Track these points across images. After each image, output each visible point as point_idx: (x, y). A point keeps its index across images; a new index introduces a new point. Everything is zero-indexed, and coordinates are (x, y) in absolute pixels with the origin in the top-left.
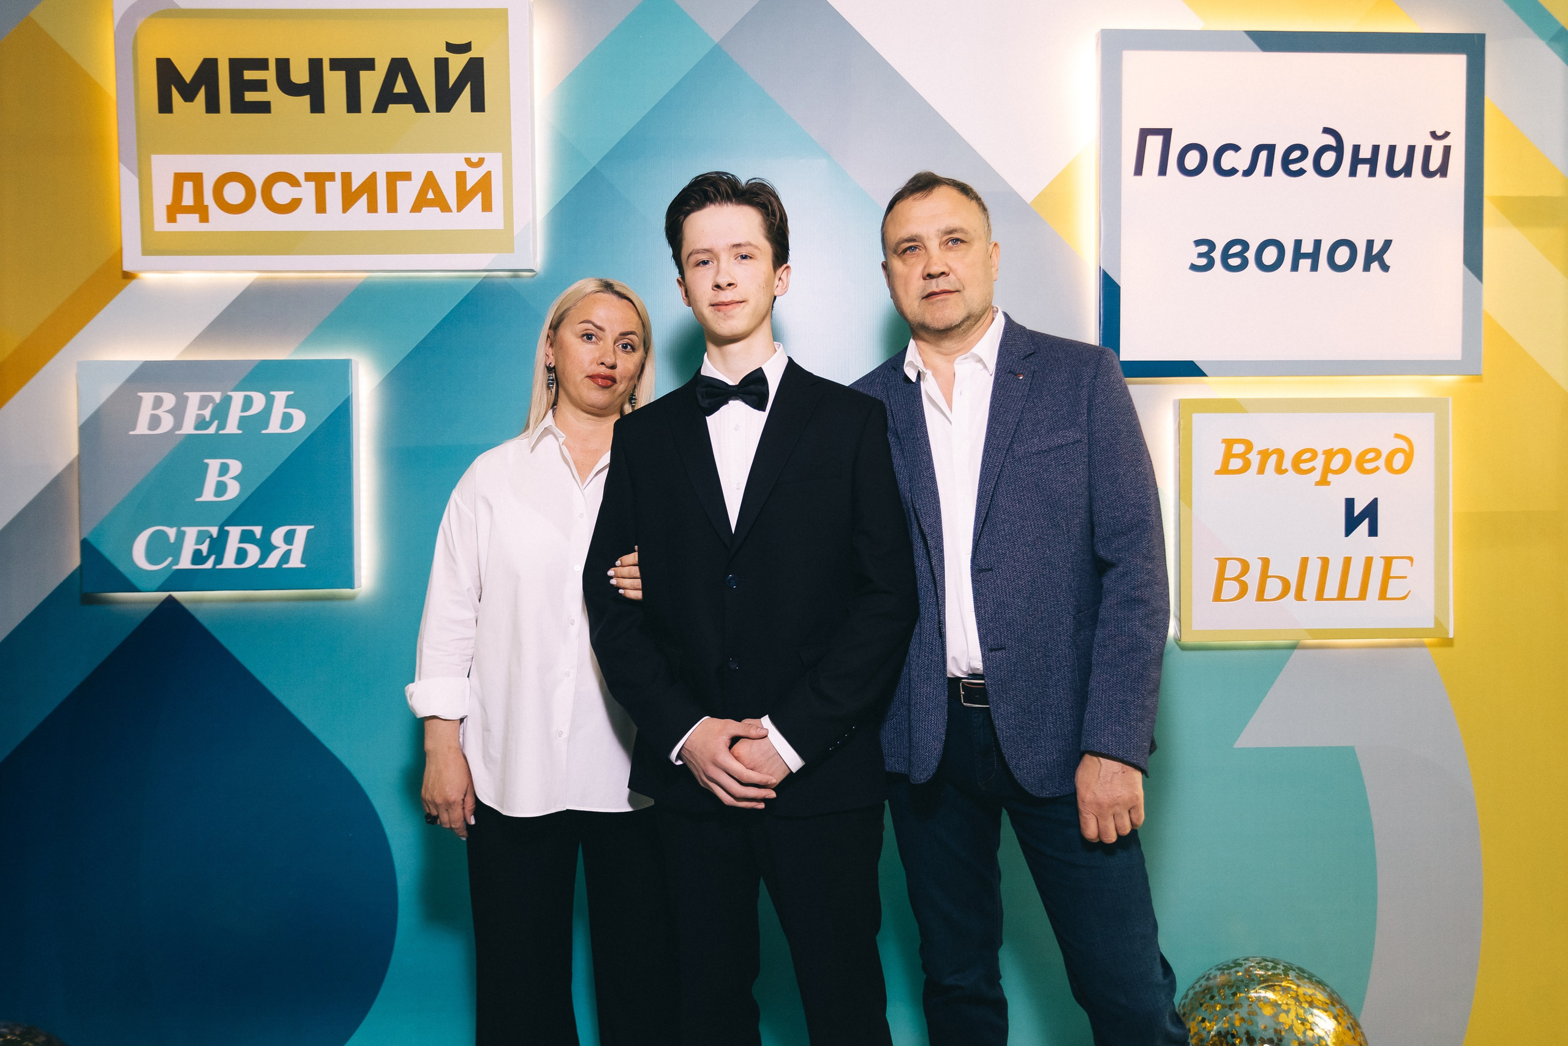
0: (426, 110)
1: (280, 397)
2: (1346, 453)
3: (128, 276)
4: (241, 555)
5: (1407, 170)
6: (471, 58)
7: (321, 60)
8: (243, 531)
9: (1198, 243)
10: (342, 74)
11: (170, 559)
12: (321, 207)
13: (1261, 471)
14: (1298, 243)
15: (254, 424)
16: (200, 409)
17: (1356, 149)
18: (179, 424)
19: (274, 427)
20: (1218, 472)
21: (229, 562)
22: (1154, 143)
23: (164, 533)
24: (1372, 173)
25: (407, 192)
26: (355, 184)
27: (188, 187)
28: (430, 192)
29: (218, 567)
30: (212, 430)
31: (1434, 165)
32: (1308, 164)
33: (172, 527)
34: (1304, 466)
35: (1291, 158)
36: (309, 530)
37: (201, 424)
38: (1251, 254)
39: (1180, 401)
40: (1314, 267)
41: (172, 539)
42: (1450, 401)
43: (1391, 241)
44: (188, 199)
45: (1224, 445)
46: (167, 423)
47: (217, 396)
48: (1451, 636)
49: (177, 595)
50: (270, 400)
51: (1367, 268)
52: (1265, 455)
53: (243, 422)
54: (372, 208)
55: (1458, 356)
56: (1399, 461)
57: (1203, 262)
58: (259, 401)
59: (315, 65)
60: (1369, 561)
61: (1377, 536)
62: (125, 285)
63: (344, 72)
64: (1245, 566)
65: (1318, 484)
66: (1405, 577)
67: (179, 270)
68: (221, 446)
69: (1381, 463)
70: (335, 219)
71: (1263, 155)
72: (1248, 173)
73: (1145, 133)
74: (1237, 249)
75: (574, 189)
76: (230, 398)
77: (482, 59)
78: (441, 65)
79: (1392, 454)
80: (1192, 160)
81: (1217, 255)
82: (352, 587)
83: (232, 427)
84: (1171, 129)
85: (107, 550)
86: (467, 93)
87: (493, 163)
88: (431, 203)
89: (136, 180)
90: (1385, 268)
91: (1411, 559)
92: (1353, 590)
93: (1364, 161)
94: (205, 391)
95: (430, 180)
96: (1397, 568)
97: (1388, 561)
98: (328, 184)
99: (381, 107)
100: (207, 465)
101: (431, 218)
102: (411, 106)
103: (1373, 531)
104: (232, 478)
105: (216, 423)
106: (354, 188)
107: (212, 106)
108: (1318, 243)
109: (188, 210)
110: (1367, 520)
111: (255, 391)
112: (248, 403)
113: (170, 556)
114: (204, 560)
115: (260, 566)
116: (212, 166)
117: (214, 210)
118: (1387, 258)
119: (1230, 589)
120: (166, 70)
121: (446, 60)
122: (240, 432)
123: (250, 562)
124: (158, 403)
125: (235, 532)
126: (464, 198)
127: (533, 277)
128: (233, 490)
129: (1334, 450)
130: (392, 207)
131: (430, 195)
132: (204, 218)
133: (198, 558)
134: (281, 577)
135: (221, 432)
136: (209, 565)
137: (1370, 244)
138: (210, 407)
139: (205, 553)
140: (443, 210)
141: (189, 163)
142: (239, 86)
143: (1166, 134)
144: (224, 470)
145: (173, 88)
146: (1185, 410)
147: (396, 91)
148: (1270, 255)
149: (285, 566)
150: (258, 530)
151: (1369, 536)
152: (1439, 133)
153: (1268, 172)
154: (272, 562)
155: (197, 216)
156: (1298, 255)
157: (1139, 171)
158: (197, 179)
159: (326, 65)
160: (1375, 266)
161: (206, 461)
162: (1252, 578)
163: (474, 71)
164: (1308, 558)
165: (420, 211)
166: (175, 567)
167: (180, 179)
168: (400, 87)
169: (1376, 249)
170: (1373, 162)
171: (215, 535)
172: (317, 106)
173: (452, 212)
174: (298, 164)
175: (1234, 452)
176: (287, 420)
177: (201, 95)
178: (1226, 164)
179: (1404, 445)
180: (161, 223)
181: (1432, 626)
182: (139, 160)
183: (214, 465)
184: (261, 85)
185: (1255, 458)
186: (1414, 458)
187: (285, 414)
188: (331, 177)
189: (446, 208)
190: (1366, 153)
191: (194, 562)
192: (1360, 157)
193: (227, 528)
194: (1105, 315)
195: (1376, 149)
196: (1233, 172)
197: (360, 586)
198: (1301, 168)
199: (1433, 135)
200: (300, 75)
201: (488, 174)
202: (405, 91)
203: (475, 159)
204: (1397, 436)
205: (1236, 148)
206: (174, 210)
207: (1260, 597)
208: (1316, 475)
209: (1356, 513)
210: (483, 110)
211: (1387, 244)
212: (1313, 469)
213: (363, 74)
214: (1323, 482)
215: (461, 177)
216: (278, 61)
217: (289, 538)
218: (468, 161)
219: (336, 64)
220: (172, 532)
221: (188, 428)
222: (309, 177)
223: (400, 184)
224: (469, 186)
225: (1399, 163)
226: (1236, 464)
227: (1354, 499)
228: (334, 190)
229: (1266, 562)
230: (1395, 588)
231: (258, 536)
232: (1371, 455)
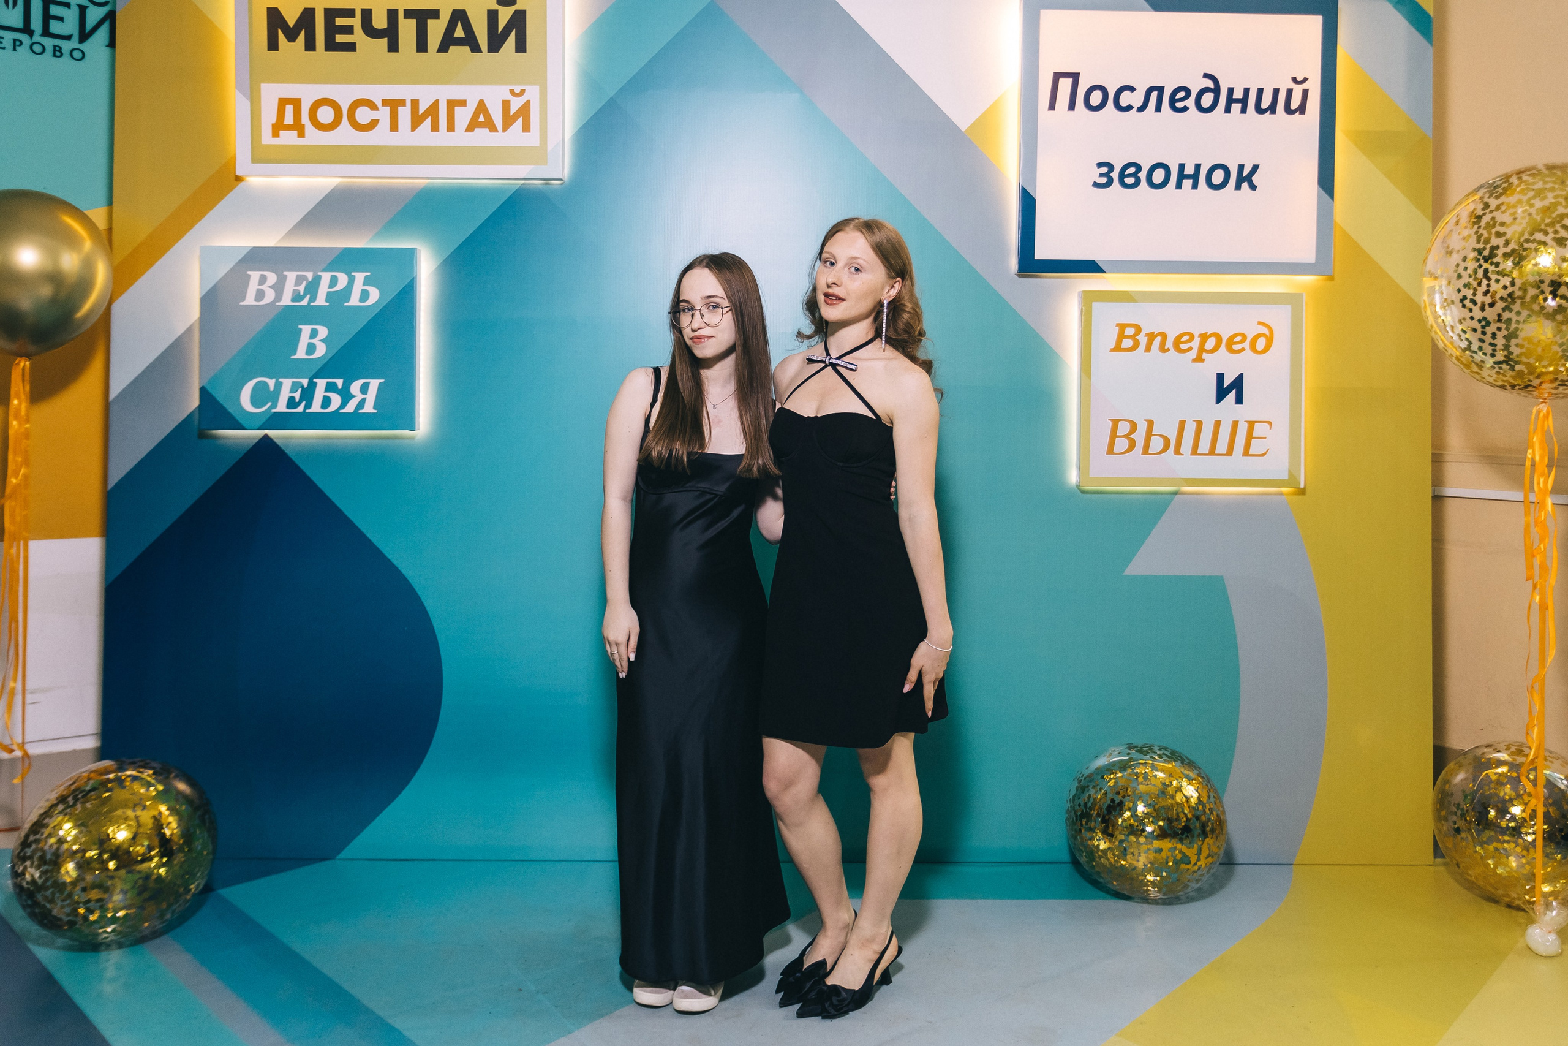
0: (479, 50)
1: (360, 277)
2: (1218, 336)
3: (239, 179)
4: (326, 402)
5: (1272, 109)
6: (516, 10)
7: (397, 10)
8: (327, 382)
9: (1100, 165)
10: (413, 22)
11: (270, 404)
12: (394, 127)
13: (1148, 349)
14: (1182, 167)
15: (338, 298)
16: (295, 285)
17: (1231, 91)
18: (279, 296)
19: (354, 301)
20: (1112, 350)
21: (316, 407)
22: (1065, 84)
23: (266, 385)
24: (1244, 110)
25: (463, 116)
26: (422, 109)
27: (289, 109)
28: (482, 116)
29: (307, 411)
30: (305, 302)
31: (1294, 105)
32: (1190, 102)
33: (272, 379)
34: (1183, 346)
35: (1176, 98)
36: (380, 383)
37: (297, 297)
38: (1143, 175)
39: (1083, 292)
40: (1195, 186)
41: (272, 389)
42: (1305, 297)
43: (1259, 165)
44: (289, 119)
45: (1118, 328)
46: (270, 296)
47: (310, 275)
48: (1302, 486)
49: (271, 433)
50: (351, 280)
51: (1238, 187)
52: (1151, 337)
53: (330, 296)
54: (435, 128)
55: (1313, 261)
56: (1261, 344)
57: (1104, 180)
58: (343, 279)
59: (392, 14)
60: (1235, 424)
61: (1242, 404)
62: (236, 186)
63: (415, 20)
64: (1134, 426)
65: (1194, 361)
66: (1265, 438)
67: (282, 175)
68: (312, 315)
69: (1246, 345)
70: (405, 137)
71: (1154, 95)
72: (1141, 109)
73: (1057, 76)
74: (1131, 170)
75: (596, 113)
76: (320, 277)
77: (524, 11)
78: (492, 16)
79: (1256, 338)
80: (1096, 98)
81: (1115, 175)
82: (412, 428)
83: (321, 300)
84: (1079, 73)
85: (220, 396)
86: (512, 36)
87: (532, 93)
88: (481, 125)
89: (249, 103)
90: (1253, 187)
91: (1270, 423)
92: (1222, 446)
93: (1237, 101)
94: (300, 271)
95: (481, 107)
96: (1259, 430)
97: (1251, 425)
98: (399, 108)
99: (443, 48)
100: (301, 330)
101: (482, 137)
102: (468, 47)
103: (1239, 400)
104: (320, 341)
105: (308, 296)
106: (420, 113)
107: (310, 46)
108: (1198, 167)
109: (289, 128)
110: (1234, 391)
111: (341, 272)
112: (334, 281)
113: (270, 401)
114: (297, 405)
115: (341, 411)
116: (308, 93)
117: (309, 128)
118: (1255, 179)
119: (1121, 444)
120: (275, 17)
121: (497, 10)
122: (328, 304)
123: (332, 408)
124: (263, 280)
125: (321, 383)
126: (508, 120)
127: (562, 184)
128: (321, 350)
129: (1208, 334)
130: (451, 128)
131: (481, 118)
132: (301, 135)
133: (292, 403)
134: (357, 420)
135: (312, 304)
136: (300, 409)
137: (1241, 167)
138: (304, 283)
139: (297, 400)
140: (491, 131)
141: (290, 90)
142: (332, 30)
143: (1075, 77)
144: (314, 334)
145: (279, 30)
146: (1088, 299)
147: (456, 35)
148: (1159, 176)
149: (360, 411)
150: (340, 382)
151: (1236, 404)
152: (1299, 79)
153: (1158, 108)
154: (350, 408)
155: (295, 133)
156: (1182, 176)
157: (1052, 106)
158: (296, 103)
159: (401, 14)
160: (1245, 185)
161: (300, 326)
162: (1139, 436)
163: (519, 21)
164: (1185, 421)
165: (472, 131)
166: (274, 411)
167: (283, 103)
168: (459, 32)
169: (1246, 173)
170: (1244, 101)
171: (306, 386)
172: (393, 47)
173: (498, 132)
174: (377, 92)
175: (1126, 333)
176: (365, 295)
177: (302, 36)
178: (1123, 103)
179: (1266, 331)
180: (267, 138)
181: (1286, 477)
182: (251, 88)
183: (306, 330)
184: (349, 30)
185: (1143, 339)
186: (1274, 340)
187: (362, 290)
188: (402, 103)
189: (493, 129)
190: (1238, 94)
191: (288, 407)
192: (1234, 97)
193: (315, 380)
194: (1022, 221)
195: (1247, 91)
196: (1129, 108)
197: (419, 430)
198: (1185, 106)
199: (1294, 80)
200: (380, 22)
201: (528, 102)
202: (464, 36)
203: (517, 91)
204: (1260, 323)
205: (1132, 89)
206: (278, 128)
207: (1146, 451)
208: (1193, 354)
209: (1225, 387)
210: (524, 51)
211: (1255, 168)
212: (1191, 349)
213: (431, 22)
214: (1199, 359)
215: (506, 104)
216: (362, 10)
217: (364, 389)
218: (512, 92)
219: (409, 14)
220: (271, 383)
221: (286, 300)
222: (385, 102)
223: (457, 110)
224: (513, 111)
225: (1266, 103)
226: (1127, 343)
227: (1223, 374)
228: (404, 114)
229: (1150, 423)
230: (1256, 447)
231: (340, 387)
232: (1238, 339)
